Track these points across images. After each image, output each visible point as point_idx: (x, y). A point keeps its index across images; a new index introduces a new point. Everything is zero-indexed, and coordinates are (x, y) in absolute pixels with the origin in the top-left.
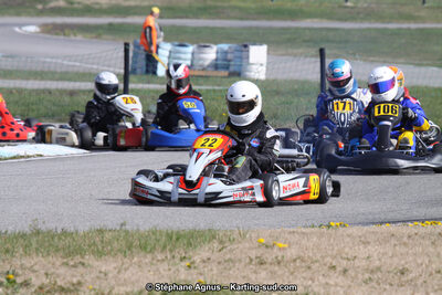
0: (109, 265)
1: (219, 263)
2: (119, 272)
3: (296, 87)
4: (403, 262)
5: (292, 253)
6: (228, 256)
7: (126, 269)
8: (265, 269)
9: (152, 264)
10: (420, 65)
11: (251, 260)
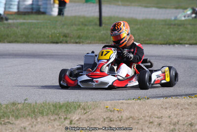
0: (24, 123)
1: (87, 120)
2: (32, 127)
3: (81, 20)
4: (190, 119)
5: (126, 114)
6: (90, 117)
7: (35, 125)
8: (114, 124)
9: (48, 122)
10: (146, 7)
11: (105, 119)
